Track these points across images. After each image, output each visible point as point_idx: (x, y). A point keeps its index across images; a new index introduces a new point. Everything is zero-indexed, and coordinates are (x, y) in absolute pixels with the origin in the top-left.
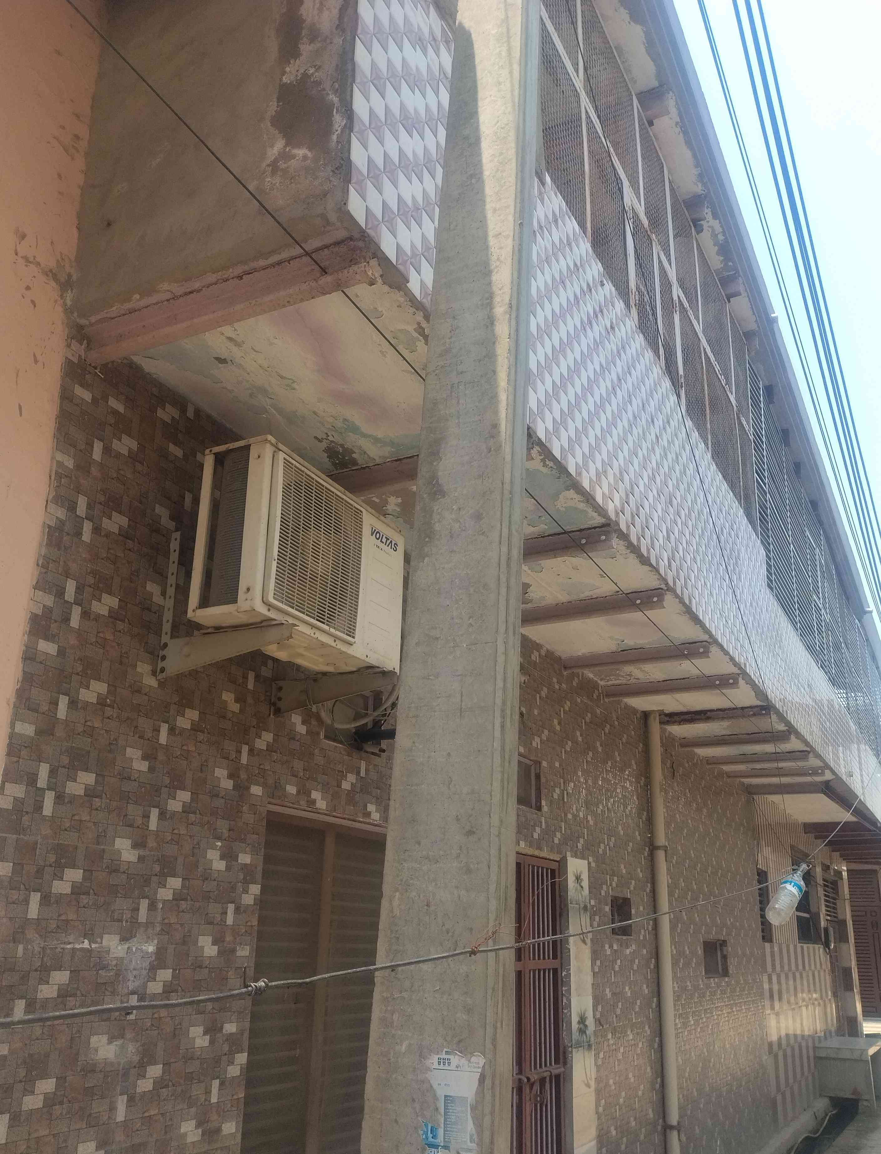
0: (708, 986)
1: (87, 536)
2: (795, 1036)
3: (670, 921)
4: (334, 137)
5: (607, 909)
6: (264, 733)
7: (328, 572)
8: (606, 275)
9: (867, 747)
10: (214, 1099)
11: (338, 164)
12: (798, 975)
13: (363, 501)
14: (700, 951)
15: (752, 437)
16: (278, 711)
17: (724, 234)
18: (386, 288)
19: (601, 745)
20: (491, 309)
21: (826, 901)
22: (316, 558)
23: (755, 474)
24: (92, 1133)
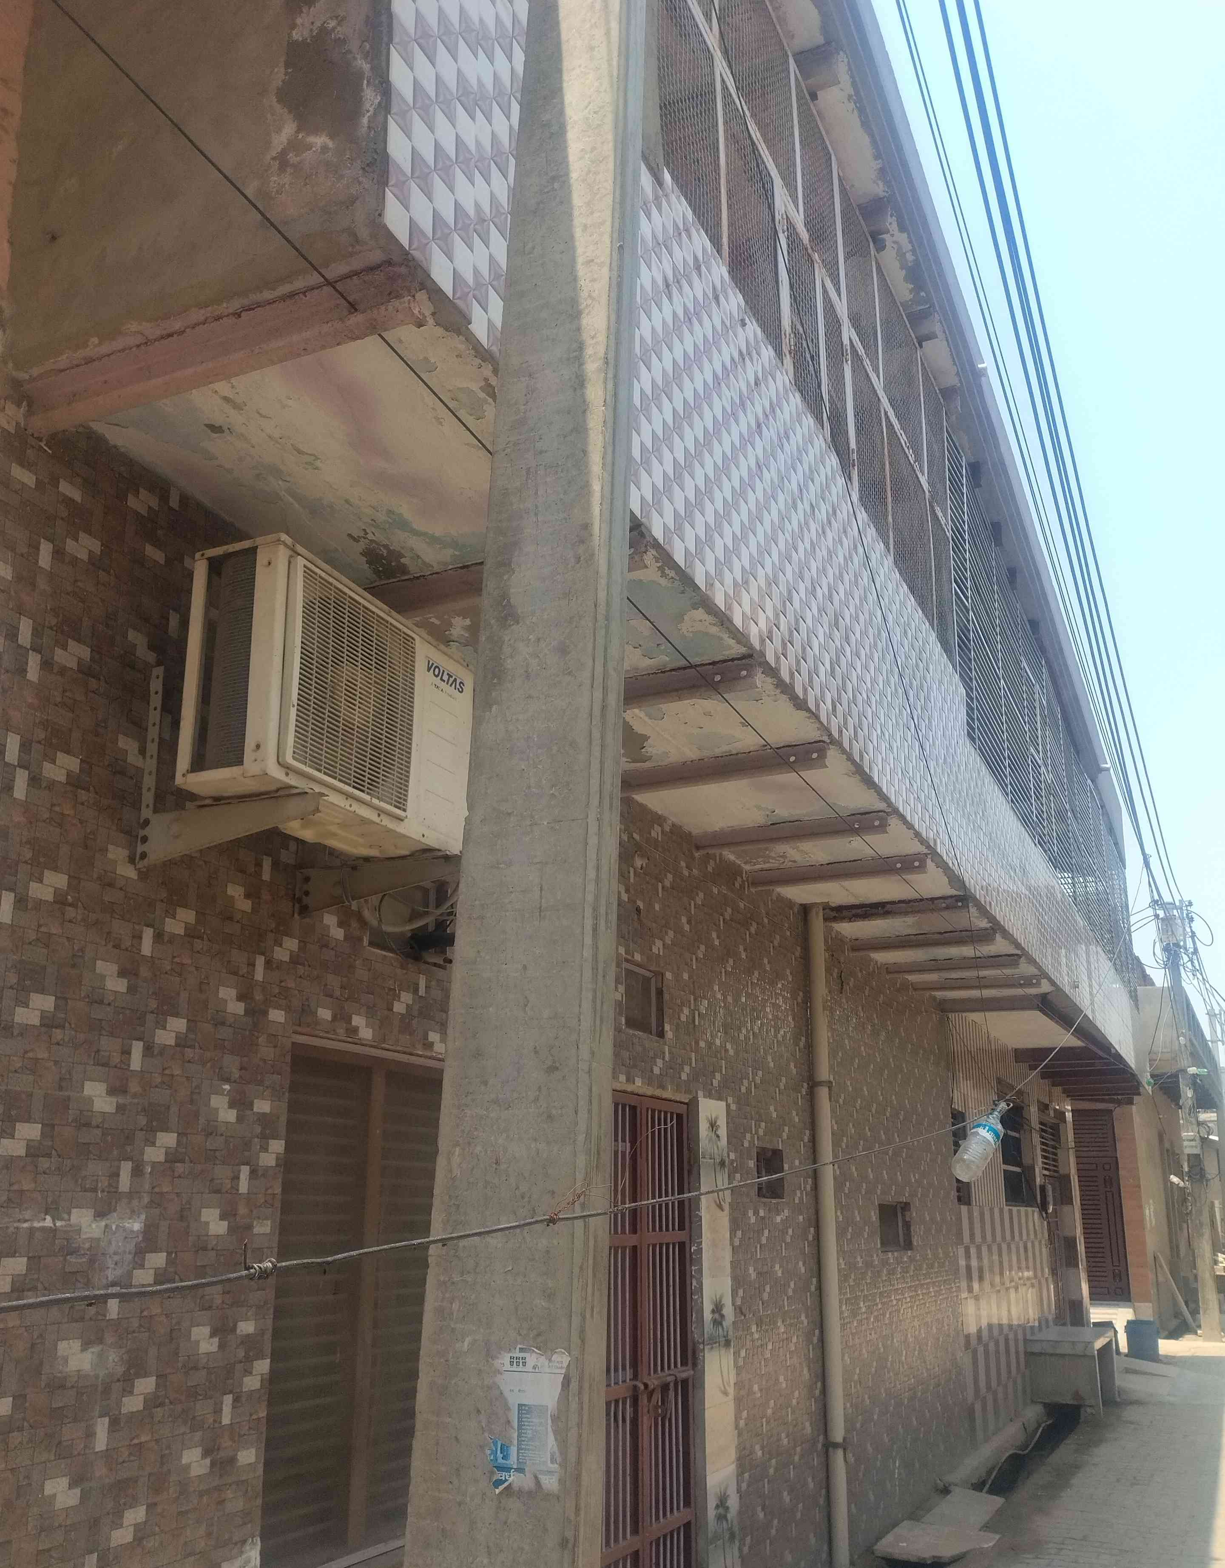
0: (885, 1263)
1: (33, 673)
2: (1000, 1326)
3: (835, 1178)
4: (365, 121)
5: (752, 1164)
6: (285, 939)
7: (368, 722)
8: (748, 310)
9: (1099, 949)
10: (226, 1420)
11: (370, 159)
12: (1004, 1246)
13: (417, 625)
14: (874, 1216)
15: (949, 534)
16: (304, 910)
17: (914, 251)
18: (440, 331)
19: (745, 950)
20: (581, 365)
21: (1043, 1150)
22: (351, 703)
23: (954, 584)
24: (63, 1466)
